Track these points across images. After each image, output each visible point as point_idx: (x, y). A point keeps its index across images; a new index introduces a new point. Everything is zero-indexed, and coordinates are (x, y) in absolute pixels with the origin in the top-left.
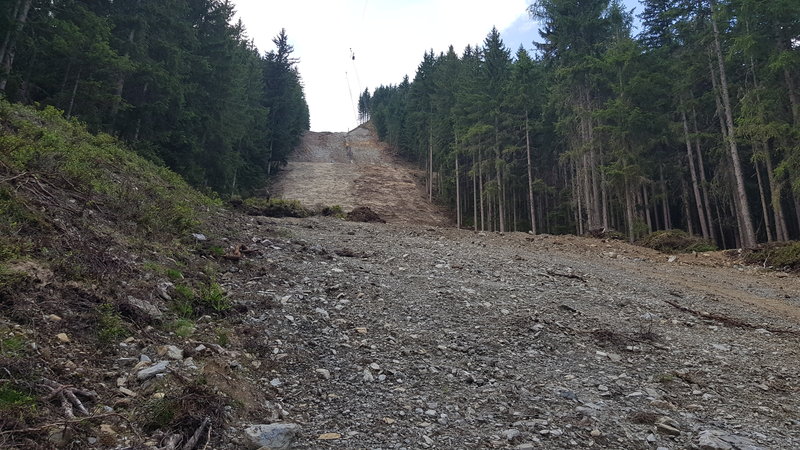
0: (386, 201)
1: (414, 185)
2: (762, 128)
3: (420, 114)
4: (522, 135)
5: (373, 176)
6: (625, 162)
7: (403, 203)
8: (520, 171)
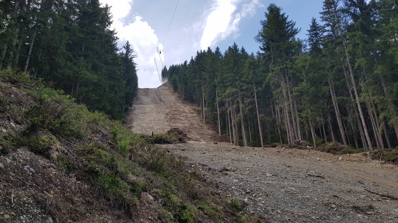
0: (184, 124)
1: (195, 115)
2: (372, 98)
3: (197, 81)
4: (252, 93)
5: (175, 111)
6: (309, 111)
7: (192, 124)
8: (252, 110)
